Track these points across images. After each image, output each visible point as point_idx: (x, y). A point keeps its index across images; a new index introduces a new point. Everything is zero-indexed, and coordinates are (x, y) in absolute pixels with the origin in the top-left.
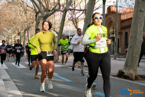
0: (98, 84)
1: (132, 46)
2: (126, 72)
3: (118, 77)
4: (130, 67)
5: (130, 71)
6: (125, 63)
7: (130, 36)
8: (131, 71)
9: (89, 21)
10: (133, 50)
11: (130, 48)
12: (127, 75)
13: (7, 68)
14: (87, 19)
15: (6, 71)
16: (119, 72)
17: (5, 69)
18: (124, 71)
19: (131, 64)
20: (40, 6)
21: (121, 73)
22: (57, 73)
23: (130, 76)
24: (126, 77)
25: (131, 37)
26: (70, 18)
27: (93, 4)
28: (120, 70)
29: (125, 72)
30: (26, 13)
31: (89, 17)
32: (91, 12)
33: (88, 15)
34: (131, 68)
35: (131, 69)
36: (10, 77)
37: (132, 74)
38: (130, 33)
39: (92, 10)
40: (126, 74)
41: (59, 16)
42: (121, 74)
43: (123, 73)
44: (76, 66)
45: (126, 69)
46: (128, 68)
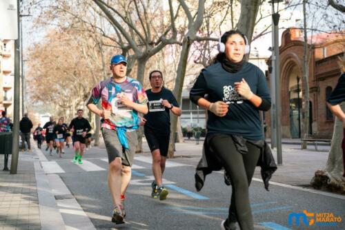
0: (268, 203)
2: (334, 176)
3: (315, 188)
6: (330, 156)
12: (336, 182)
13: (61, 171)
15: (61, 178)
16: (316, 176)
17: (57, 174)
18: (327, 173)
20: (132, 33)
21: (320, 178)
22: (171, 181)
23: (342, 184)
24: (333, 189)
26: (198, 59)
27: (251, 25)
28: (318, 172)
29: (329, 176)
30: (100, 51)
36: (70, 191)
40: (332, 180)
41: (174, 56)
42: (320, 182)
43: (327, 178)
45: (332, 170)
46: (337, 166)
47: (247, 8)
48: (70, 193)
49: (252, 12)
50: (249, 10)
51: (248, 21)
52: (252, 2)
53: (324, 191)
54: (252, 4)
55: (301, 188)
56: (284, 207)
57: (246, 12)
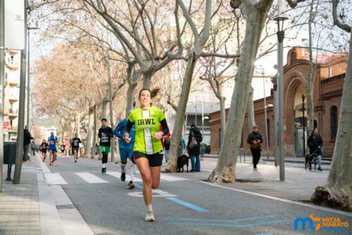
0: (267, 217)
1: (345, 133)
2: (333, 193)
3: (315, 204)
4: (342, 181)
5: (342, 189)
7: (341, 110)
8: (346, 190)
9: (246, 78)
10: (349, 142)
11: (342, 136)
12: (336, 198)
13: (64, 182)
14: (241, 75)
15: (64, 189)
16: (317, 191)
17: (60, 185)
18: (327, 189)
19: (344, 174)
20: (138, 48)
21: (320, 194)
22: (173, 194)
23: (342, 200)
24: (333, 204)
25: (343, 113)
28: (319, 187)
29: (330, 192)
30: (106, 65)
31: (247, 71)
32: (250, 59)
33: (244, 65)
34: (345, 184)
35: (346, 187)
37: (347, 197)
38: (342, 104)
39: (253, 55)
40: (333, 196)
42: (321, 198)
43: (328, 194)
44: (218, 180)
45: (332, 186)
46: (337, 182)
47: (252, 25)
48: (71, 203)
49: (257, 29)
50: (254, 27)
51: (253, 38)
52: (257, 18)
53: (324, 206)
54: (256, 22)
55: (302, 204)
56: (284, 221)
57: (251, 28)
